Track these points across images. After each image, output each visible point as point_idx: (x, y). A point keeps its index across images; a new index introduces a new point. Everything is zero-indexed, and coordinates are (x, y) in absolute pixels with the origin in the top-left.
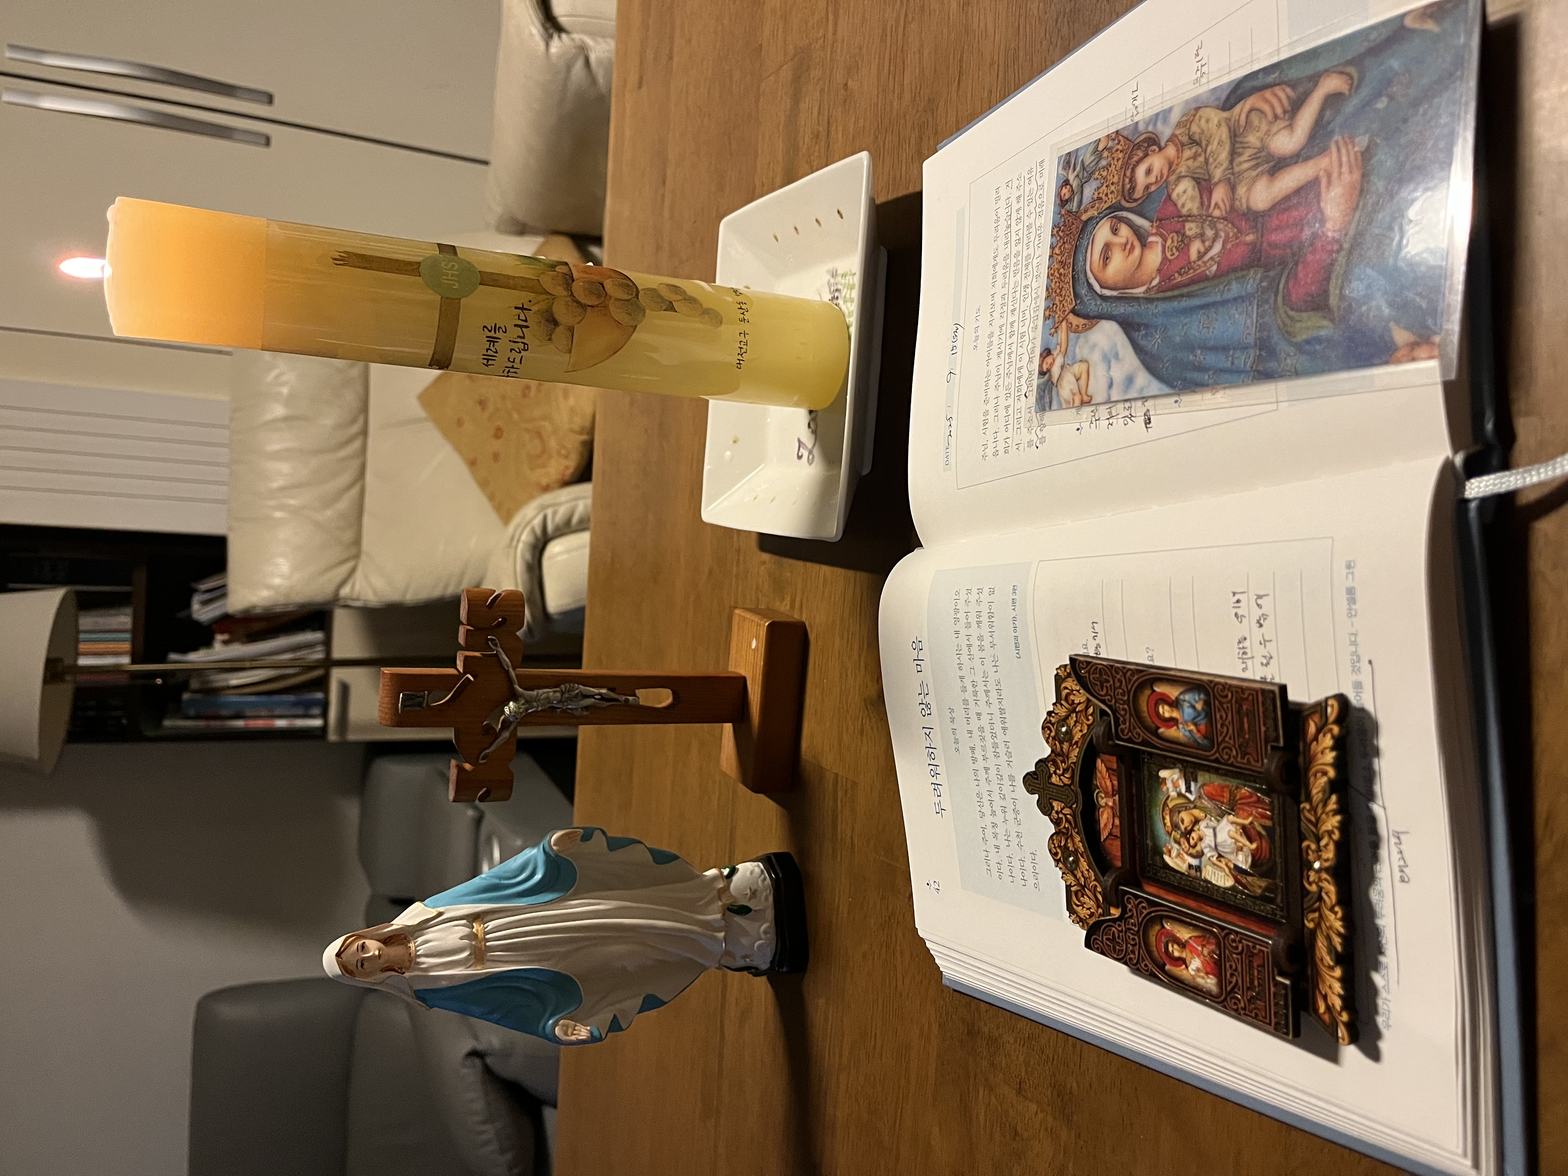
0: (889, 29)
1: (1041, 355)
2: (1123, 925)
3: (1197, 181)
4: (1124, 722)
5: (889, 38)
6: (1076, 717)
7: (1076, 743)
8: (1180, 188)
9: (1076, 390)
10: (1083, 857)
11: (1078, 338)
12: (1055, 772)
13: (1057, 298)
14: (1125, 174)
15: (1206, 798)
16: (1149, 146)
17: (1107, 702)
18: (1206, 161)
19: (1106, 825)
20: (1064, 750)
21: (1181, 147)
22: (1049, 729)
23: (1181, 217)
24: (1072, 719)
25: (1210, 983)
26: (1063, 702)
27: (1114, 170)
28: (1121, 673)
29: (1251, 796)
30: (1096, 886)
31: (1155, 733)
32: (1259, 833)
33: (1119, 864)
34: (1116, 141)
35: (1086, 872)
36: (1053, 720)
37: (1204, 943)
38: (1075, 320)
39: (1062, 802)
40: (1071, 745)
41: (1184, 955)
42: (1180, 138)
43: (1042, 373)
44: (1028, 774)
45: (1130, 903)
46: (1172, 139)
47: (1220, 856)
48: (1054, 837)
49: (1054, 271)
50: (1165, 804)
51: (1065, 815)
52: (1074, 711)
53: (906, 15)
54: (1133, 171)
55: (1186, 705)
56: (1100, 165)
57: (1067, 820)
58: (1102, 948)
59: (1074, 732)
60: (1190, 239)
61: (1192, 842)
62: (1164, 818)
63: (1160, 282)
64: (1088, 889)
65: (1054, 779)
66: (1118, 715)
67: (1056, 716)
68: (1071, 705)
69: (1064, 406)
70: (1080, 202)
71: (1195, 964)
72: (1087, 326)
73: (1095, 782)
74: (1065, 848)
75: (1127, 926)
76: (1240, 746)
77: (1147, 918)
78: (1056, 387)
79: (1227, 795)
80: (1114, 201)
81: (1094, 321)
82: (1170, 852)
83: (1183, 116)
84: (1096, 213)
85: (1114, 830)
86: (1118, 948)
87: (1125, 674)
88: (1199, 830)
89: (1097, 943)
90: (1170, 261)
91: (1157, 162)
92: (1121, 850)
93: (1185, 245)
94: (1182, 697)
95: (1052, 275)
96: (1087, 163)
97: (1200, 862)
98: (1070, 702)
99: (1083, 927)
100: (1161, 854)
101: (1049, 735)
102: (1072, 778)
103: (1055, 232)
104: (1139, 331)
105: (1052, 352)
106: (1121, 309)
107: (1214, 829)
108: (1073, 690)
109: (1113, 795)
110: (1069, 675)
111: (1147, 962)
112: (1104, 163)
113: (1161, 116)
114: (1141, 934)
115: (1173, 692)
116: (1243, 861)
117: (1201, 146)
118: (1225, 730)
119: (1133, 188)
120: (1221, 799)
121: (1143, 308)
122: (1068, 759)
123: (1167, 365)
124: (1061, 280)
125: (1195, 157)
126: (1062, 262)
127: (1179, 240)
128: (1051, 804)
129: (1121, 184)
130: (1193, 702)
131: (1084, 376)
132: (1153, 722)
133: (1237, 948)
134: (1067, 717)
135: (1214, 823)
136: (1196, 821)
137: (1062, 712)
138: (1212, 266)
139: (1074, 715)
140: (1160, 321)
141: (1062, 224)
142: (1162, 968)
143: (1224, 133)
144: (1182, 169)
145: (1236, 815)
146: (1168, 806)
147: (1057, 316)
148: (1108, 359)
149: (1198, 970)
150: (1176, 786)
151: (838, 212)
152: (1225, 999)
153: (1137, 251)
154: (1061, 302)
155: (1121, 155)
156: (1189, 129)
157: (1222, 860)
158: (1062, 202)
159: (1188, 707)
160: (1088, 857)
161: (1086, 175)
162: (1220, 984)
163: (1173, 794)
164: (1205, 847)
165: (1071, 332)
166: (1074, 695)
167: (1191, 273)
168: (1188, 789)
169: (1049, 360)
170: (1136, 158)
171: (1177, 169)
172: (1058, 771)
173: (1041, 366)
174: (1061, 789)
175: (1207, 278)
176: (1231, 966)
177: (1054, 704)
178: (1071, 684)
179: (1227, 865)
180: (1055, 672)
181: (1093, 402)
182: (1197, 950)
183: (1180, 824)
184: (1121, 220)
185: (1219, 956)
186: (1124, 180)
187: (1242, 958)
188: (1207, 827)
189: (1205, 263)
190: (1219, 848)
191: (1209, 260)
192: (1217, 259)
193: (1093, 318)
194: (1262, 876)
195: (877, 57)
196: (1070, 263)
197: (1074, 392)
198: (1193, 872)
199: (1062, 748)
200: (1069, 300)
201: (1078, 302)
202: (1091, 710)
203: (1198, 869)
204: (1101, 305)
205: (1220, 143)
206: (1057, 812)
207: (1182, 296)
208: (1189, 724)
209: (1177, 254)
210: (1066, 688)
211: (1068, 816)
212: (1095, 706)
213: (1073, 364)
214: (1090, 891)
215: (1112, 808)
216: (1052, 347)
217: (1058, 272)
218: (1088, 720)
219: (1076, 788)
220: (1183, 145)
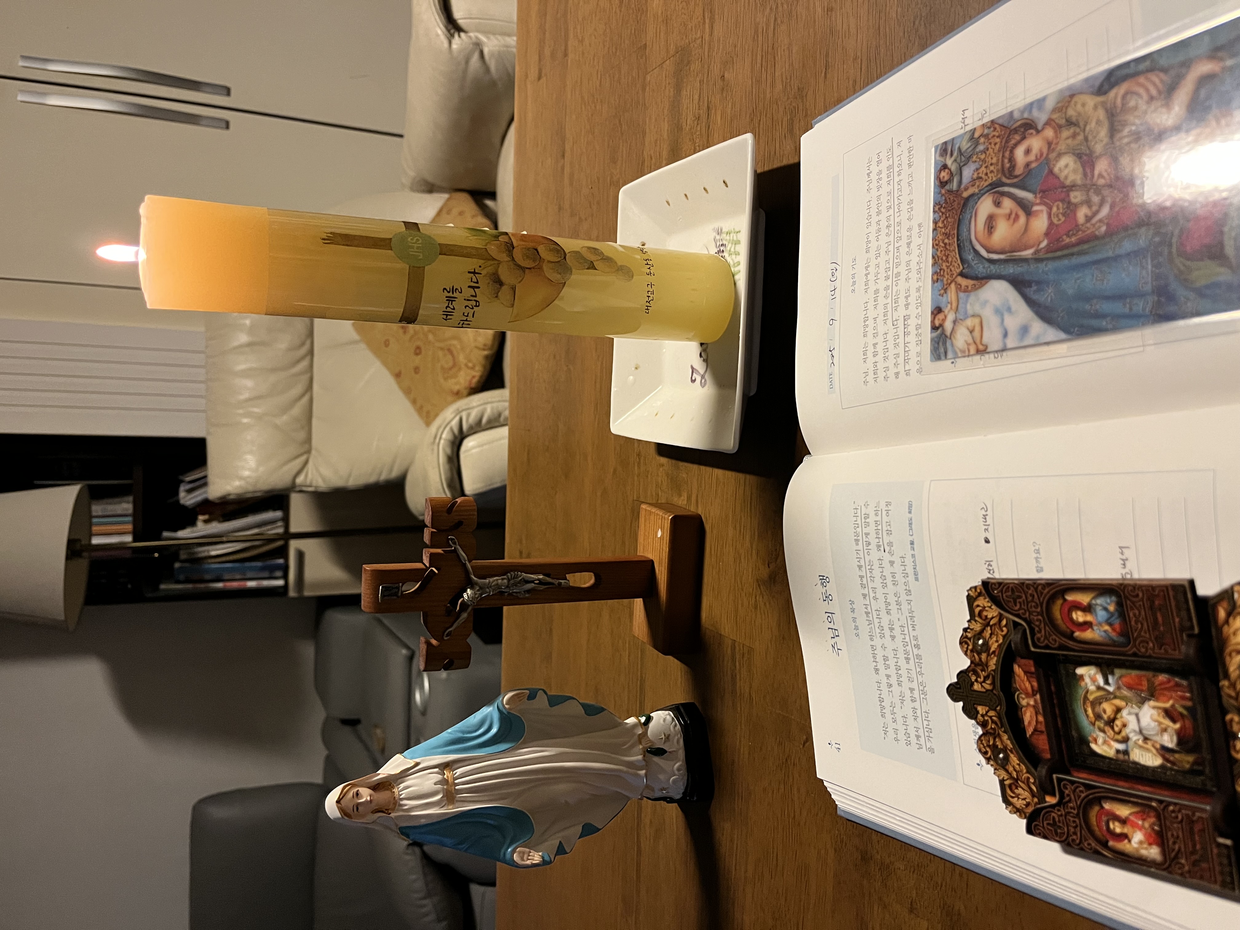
0: (760, 30)
1: (932, 313)
2: (1062, 809)
3: (1079, 156)
4: (1040, 632)
5: (760, 38)
6: (991, 629)
7: (994, 652)
8: (1062, 162)
9: (970, 341)
10: (1012, 752)
11: (968, 297)
12: (976, 681)
13: (944, 264)
14: (1003, 156)
15: (1125, 688)
16: (1026, 130)
17: (1021, 615)
18: (1086, 139)
19: (1029, 723)
20: (983, 660)
21: (1058, 128)
22: (966, 643)
23: (1065, 187)
24: (987, 631)
25: (1153, 852)
26: (977, 618)
27: (992, 154)
28: (1032, 588)
29: (1169, 681)
30: (1028, 778)
31: (1071, 637)
32: (1181, 714)
33: (1048, 756)
34: (992, 129)
35: (1017, 767)
36: (969, 635)
37: (1144, 817)
38: (963, 282)
39: (986, 706)
40: (988, 655)
41: (1125, 830)
42: (1057, 121)
43: (934, 328)
44: (950, 685)
45: (1067, 789)
46: (1049, 122)
47: (1146, 739)
48: (983, 738)
49: (939, 242)
50: (1086, 698)
51: (991, 717)
52: (988, 624)
53: (775, 20)
54: (1012, 152)
55: (1099, 608)
56: (978, 150)
57: (993, 722)
58: (1043, 832)
59: (990, 643)
60: (1076, 206)
61: (1116, 729)
62: (1086, 711)
63: (1048, 245)
64: (1021, 781)
65: (977, 687)
66: (1033, 625)
67: (971, 632)
68: (984, 620)
69: (960, 355)
70: (960, 182)
71: (1138, 837)
72: (977, 286)
73: (1014, 685)
74: (994, 747)
75: (1066, 811)
76: (1156, 638)
77: (1086, 800)
78: (950, 338)
79: (1145, 683)
80: (994, 179)
81: (983, 282)
82: (1095, 741)
83: (1058, 103)
84: (977, 191)
85: (1039, 726)
86: (1059, 831)
87: (1036, 589)
88: (1122, 717)
89: (1039, 829)
90: (1057, 226)
91: (1036, 143)
92: (1049, 743)
93: (1071, 211)
94: (1093, 602)
95: (937, 245)
96: (963, 150)
97: (1127, 746)
98: (984, 618)
99: (1020, 816)
100: (1087, 743)
101: (967, 648)
102: (993, 683)
103: (937, 209)
104: (1030, 286)
105: (943, 309)
106: (1011, 270)
107: (1137, 715)
108: (984, 607)
109: (1034, 695)
110: (980, 594)
111: (1090, 842)
112: (981, 147)
113: (1035, 106)
114: (1081, 815)
115: (1084, 598)
116: (1169, 740)
117: (1079, 127)
118: (1140, 626)
119: (1013, 167)
120: (1140, 687)
121: (1032, 267)
122: (987, 668)
123: (1061, 315)
124: (947, 249)
125: (1074, 136)
126: (946, 234)
127: (1065, 207)
128: (976, 709)
129: (1000, 164)
130: (1106, 605)
131: (977, 329)
132: (1068, 627)
133: (1177, 817)
134: (982, 631)
135: (1136, 709)
136: (1118, 710)
137: (977, 627)
138: (1100, 227)
139: (989, 628)
140: (1051, 277)
141: (943, 201)
142: (1105, 845)
143: (1101, 114)
144: (1062, 147)
145: (1157, 700)
146: (1088, 699)
147: (945, 279)
148: (1001, 312)
149: (1141, 843)
150: (1094, 680)
151: (724, 182)
152: (1170, 865)
153: (1022, 219)
154: (948, 267)
155: (998, 140)
156: (1066, 113)
157: (1149, 742)
158: (941, 184)
159: (1101, 610)
160: (1017, 753)
161: (963, 159)
162: (1164, 853)
163: (1092, 688)
164: (1130, 732)
165: (960, 291)
166: (987, 611)
167: (1080, 235)
168: (1107, 682)
169: (941, 316)
170: (1013, 142)
171: (1056, 147)
172: (979, 679)
173: (933, 322)
174: (985, 695)
175: (1096, 238)
176: (1173, 835)
177: (969, 621)
178: (983, 602)
179: (1153, 746)
180: (967, 594)
181: (989, 350)
182: (1138, 824)
183: (1103, 714)
184: (1003, 194)
185: (1160, 826)
186: (1003, 161)
187: (1182, 826)
188: (1130, 714)
189: (1094, 225)
190: (1145, 732)
191: (1097, 223)
192: (1106, 221)
193: (982, 279)
194: (1189, 751)
195: (750, 54)
196: (954, 234)
197: (969, 342)
198: (1121, 756)
199: (980, 659)
200: (956, 265)
201: (965, 266)
202: (1004, 622)
203: (1126, 752)
204: (989, 267)
205: (1098, 122)
206: (983, 716)
207: (1072, 254)
208: (1103, 624)
209: (1063, 219)
210: (978, 606)
211: (994, 718)
212: (1007, 619)
213: (965, 319)
214: (1023, 782)
215: (1034, 707)
216: (942, 306)
217: (943, 242)
218: (1002, 631)
219: (998, 692)
220: (1060, 127)
